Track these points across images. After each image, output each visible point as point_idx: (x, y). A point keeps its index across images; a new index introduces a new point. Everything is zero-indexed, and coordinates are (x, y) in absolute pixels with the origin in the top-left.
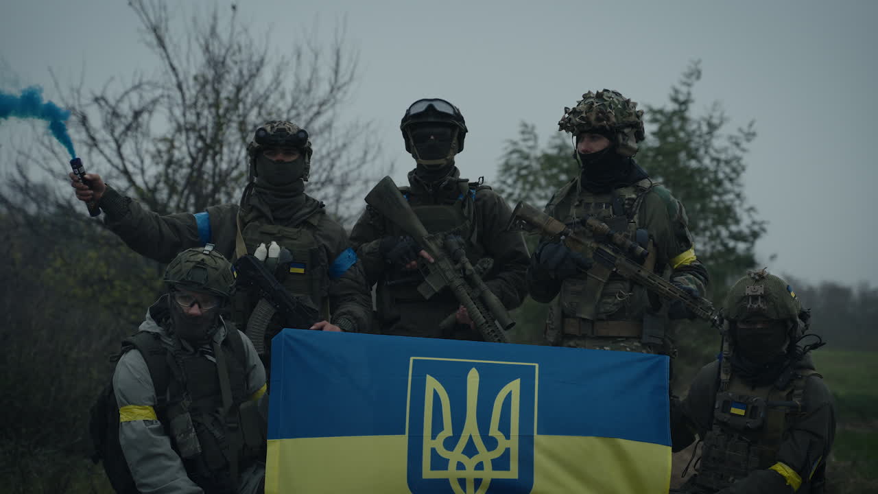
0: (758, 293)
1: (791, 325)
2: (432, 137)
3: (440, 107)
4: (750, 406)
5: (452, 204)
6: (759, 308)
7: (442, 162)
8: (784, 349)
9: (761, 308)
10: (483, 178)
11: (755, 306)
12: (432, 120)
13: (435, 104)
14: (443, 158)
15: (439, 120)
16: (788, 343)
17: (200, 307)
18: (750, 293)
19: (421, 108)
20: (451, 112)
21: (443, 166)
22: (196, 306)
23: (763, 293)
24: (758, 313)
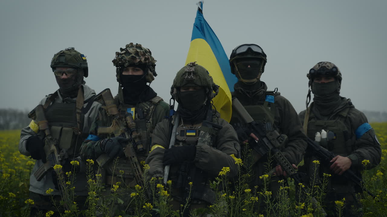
0: (192, 71)
1: (208, 90)
2: (249, 66)
3: (255, 49)
4: (198, 131)
5: (263, 104)
6: (191, 78)
7: (255, 80)
8: (205, 103)
9: (192, 78)
10: (277, 89)
11: (189, 77)
12: (249, 56)
13: (251, 47)
14: (255, 78)
15: (253, 57)
16: (206, 100)
17: (66, 75)
18: (187, 71)
19: (244, 49)
20: (260, 51)
21: (255, 82)
22: (64, 75)
23: (194, 71)
24: (191, 81)
